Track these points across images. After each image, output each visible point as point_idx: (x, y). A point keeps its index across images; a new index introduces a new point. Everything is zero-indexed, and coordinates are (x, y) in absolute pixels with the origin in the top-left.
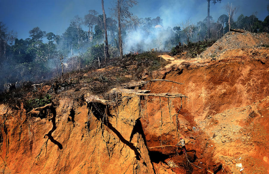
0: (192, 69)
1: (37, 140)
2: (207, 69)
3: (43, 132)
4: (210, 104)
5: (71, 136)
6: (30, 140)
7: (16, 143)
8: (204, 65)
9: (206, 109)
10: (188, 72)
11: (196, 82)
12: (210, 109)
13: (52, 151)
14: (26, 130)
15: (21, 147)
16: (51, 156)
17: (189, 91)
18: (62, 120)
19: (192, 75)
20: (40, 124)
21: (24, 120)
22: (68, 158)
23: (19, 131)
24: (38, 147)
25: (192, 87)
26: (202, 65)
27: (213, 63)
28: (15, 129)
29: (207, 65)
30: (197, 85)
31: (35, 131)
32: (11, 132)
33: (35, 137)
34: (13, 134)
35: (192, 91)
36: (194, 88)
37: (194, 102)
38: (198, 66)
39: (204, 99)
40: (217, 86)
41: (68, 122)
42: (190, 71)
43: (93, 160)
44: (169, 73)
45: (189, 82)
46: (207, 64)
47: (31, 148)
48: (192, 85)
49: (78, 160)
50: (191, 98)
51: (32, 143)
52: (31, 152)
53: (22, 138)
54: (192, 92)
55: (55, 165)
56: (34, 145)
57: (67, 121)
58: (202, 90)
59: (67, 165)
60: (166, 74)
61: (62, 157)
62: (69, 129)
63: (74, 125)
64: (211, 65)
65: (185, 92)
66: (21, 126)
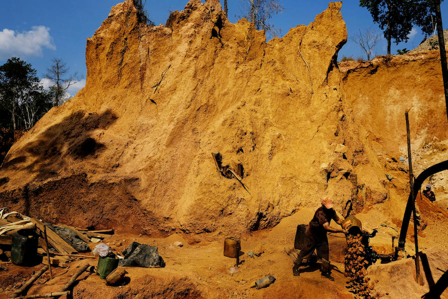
0: (394, 65)
1: (154, 64)
2: (423, 66)
3: (166, 51)
4: (428, 124)
5: (216, 61)
6: (141, 64)
7: (114, 70)
8: (417, 58)
9: (420, 132)
10: (388, 71)
11: (403, 88)
12: (428, 133)
13: (184, 79)
14: (134, 46)
15: (124, 77)
16: (181, 86)
17: (389, 104)
18: (202, 34)
19: (394, 76)
20: (161, 36)
21: (132, 28)
22: (212, 91)
23: (121, 48)
24: (155, 75)
25: (395, 97)
26: (413, 58)
27: (433, 56)
28: (114, 44)
29: (421, 59)
30: (404, 93)
31: (151, 47)
32: (107, 50)
33: (151, 58)
34: (110, 53)
35: (395, 102)
36: (398, 97)
37: (398, 120)
38: (406, 60)
39: (417, 116)
40: (440, 96)
41: (211, 38)
42: (392, 69)
43: (258, 103)
44: (354, 70)
45: (389, 89)
46: (423, 56)
47: (142, 79)
48: (395, 93)
49: (231, 99)
50: (392, 115)
51: (143, 69)
52: (142, 85)
53: (127, 60)
54: (395, 105)
55: (189, 100)
56: (148, 72)
57: (210, 35)
58: (413, 101)
59: (210, 104)
60: (349, 72)
61: (201, 89)
62: (214, 49)
63: (223, 45)
64: (430, 59)
65: (383, 105)
66: (126, 39)
